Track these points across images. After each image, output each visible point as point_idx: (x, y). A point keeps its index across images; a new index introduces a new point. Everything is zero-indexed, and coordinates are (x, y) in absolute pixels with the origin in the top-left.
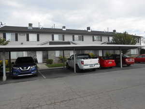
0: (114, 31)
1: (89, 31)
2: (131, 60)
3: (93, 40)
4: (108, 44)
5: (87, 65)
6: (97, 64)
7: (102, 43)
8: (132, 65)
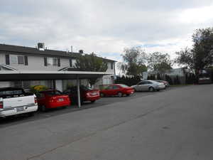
0: (81, 51)
1: (41, 49)
2: (94, 94)
3: (46, 64)
4: (69, 70)
5: (12, 108)
6: (33, 105)
7: (60, 68)
8: (97, 101)
